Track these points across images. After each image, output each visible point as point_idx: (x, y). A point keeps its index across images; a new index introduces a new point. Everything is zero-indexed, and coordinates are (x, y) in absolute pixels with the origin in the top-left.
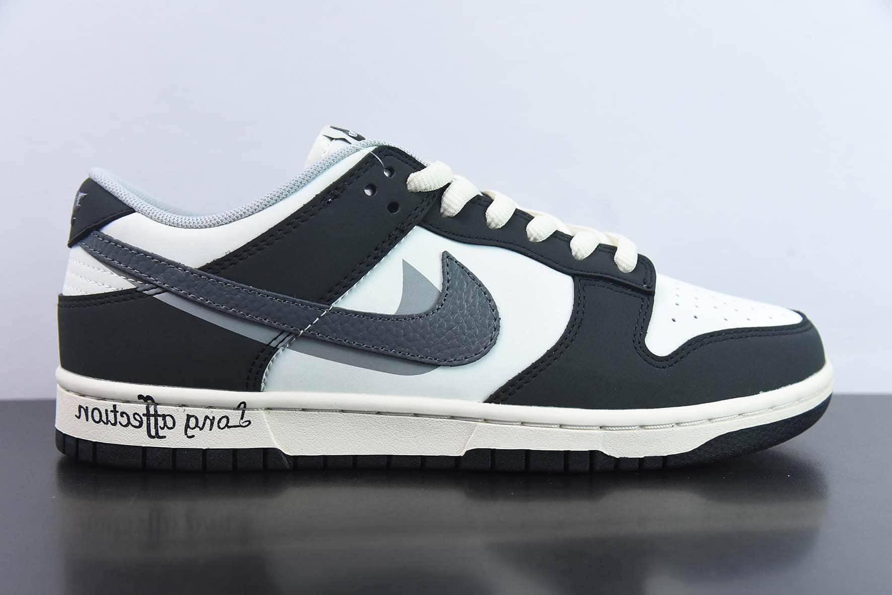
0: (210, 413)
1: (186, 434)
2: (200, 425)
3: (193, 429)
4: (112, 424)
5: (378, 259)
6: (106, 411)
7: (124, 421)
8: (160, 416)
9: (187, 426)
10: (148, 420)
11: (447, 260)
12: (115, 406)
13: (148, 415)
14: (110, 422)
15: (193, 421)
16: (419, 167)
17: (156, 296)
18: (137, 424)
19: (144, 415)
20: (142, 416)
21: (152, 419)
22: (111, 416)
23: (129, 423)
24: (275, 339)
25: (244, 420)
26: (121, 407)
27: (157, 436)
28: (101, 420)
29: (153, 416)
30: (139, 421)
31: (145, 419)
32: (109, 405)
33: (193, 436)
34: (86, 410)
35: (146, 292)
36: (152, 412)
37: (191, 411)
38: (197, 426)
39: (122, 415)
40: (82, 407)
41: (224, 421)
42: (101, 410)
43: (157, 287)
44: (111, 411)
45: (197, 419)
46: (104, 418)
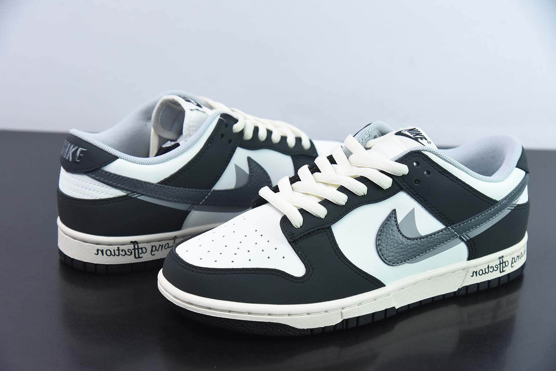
0: (161, 243)
1: (151, 254)
2: (157, 249)
3: (154, 251)
4: (117, 256)
5: (227, 165)
6: (114, 250)
7: (123, 253)
8: (140, 248)
9: (152, 251)
10: (135, 251)
11: (249, 160)
12: (118, 248)
13: (134, 249)
14: (116, 255)
15: (154, 248)
16: (236, 121)
17: (138, 198)
18: (130, 254)
19: (133, 249)
20: (132, 250)
21: (137, 251)
22: (117, 252)
23: (126, 254)
24: (190, 208)
25: (175, 243)
26: (121, 248)
27: (139, 257)
28: (111, 254)
29: (136, 249)
30: (130, 252)
31: (133, 251)
32: (115, 247)
33: (154, 254)
34: (102, 251)
35: (133, 196)
36: (136, 247)
37: (153, 244)
38: (156, 249)
39: (122, 251)
40: (99, 250)
41: (167, 246)
42: (111, 250)
43: (138, 193)
44: (117, 250)
45: (156, 247)
46: (113, 254)
